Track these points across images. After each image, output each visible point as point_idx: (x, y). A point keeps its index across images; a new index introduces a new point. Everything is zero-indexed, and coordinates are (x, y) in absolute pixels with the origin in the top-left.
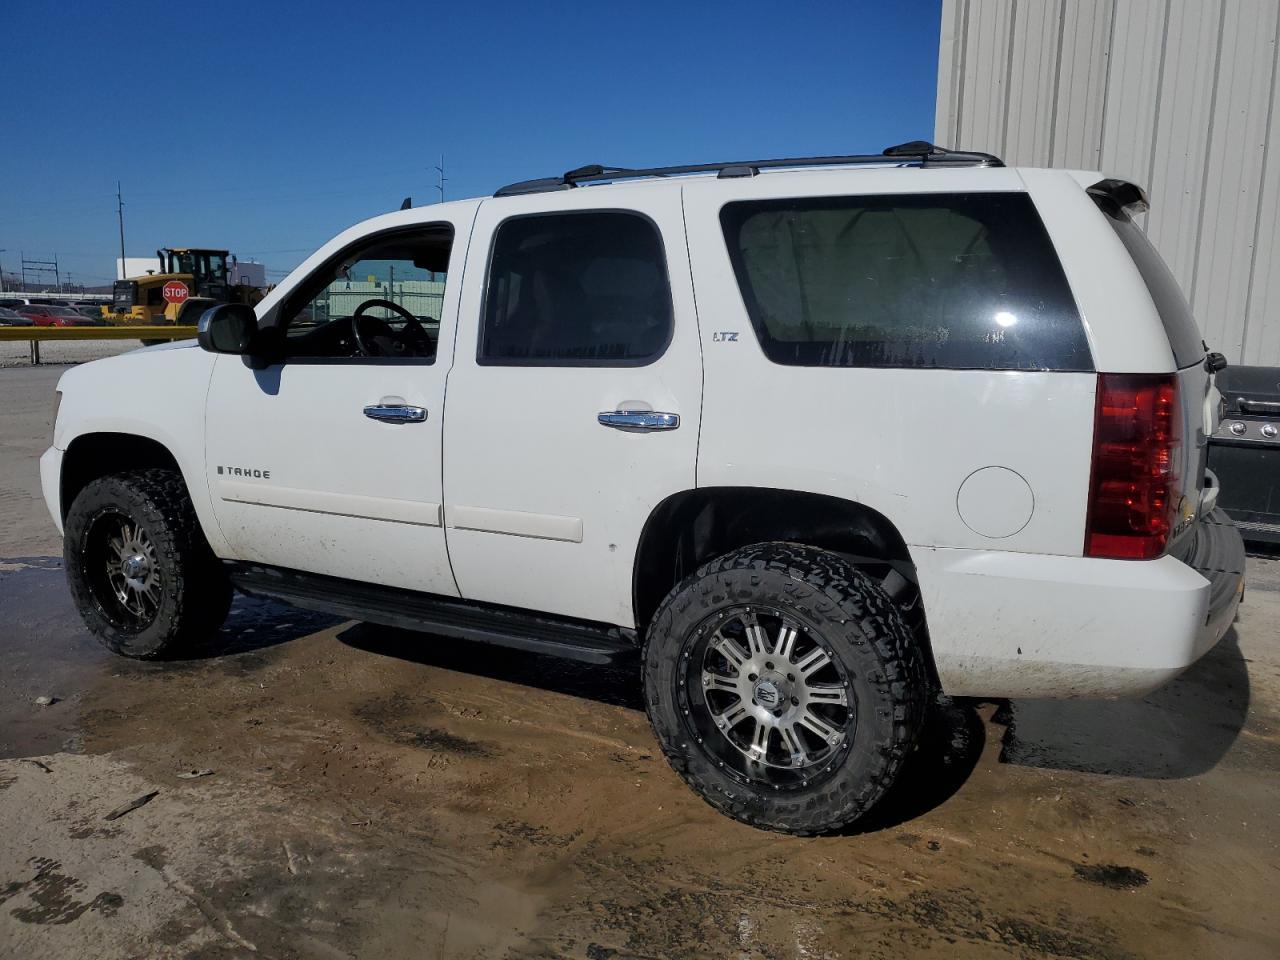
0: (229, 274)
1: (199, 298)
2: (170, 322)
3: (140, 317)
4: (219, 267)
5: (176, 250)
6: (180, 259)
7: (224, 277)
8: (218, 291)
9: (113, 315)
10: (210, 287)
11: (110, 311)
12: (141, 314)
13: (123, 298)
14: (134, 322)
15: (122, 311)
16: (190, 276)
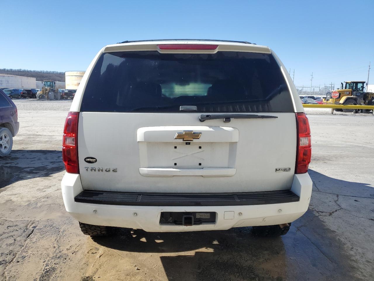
0: (364, 89)
1: (352, 96)
2: (340, 104)
3: (332, 102)
4: (361, 87)
5: (348, 82)
6: (349, 85)
7: (362, 90)
8: (359, 94)
9: (325, 101)
10: (356, 93)
11: (325, 100)
12: (332, 101)
13: (328, 97)
14: (330, 103)
15: (328, 100)
16: (351, 90)
